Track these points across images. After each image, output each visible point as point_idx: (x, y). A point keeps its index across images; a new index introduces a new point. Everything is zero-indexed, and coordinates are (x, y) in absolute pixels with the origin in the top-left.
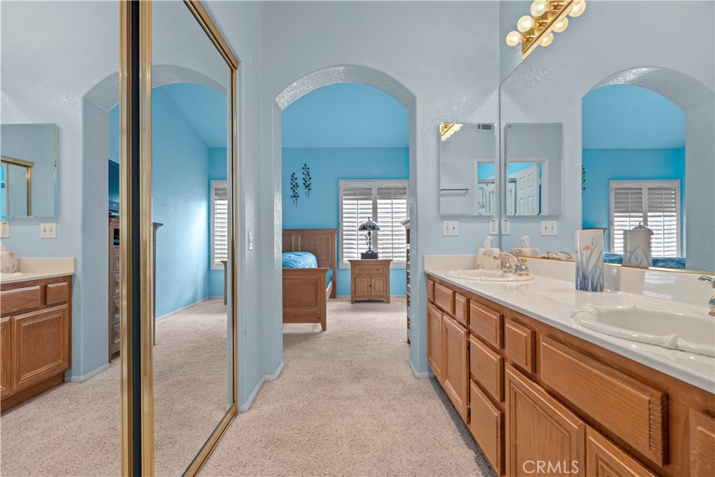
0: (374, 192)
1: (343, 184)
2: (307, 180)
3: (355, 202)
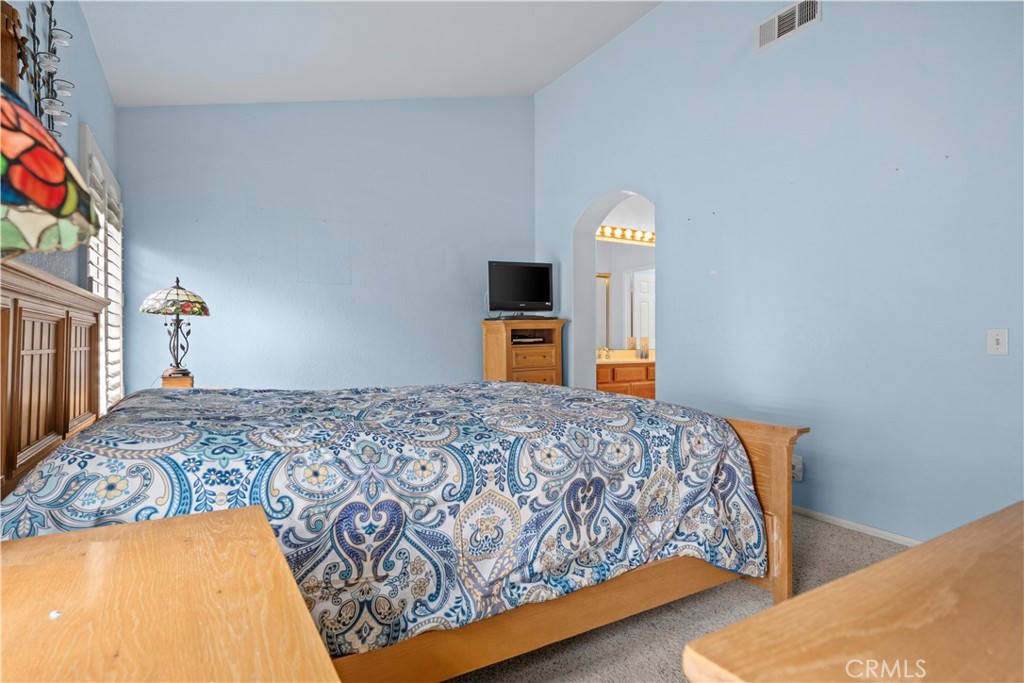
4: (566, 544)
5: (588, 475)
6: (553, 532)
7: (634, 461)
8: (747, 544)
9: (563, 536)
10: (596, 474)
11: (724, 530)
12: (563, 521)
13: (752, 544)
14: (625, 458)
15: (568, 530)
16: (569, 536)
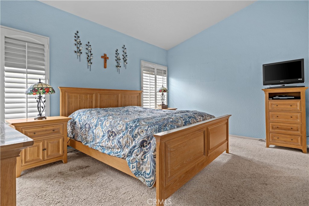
0: (156, 71)
1: (143, 63)
2: (125, 56)
3: (149, 75)
4: (106, 143)
5: (112, 130)
6: (105, 139)
7: (123, 130)
8: (145, 171)
9: (106, 141)
10: (114, 130)
11: (136, 161)
12: (106, 138)
13: (147, 173)
14: (121, 129)
15: (107, 140)
16: (108, 142)
